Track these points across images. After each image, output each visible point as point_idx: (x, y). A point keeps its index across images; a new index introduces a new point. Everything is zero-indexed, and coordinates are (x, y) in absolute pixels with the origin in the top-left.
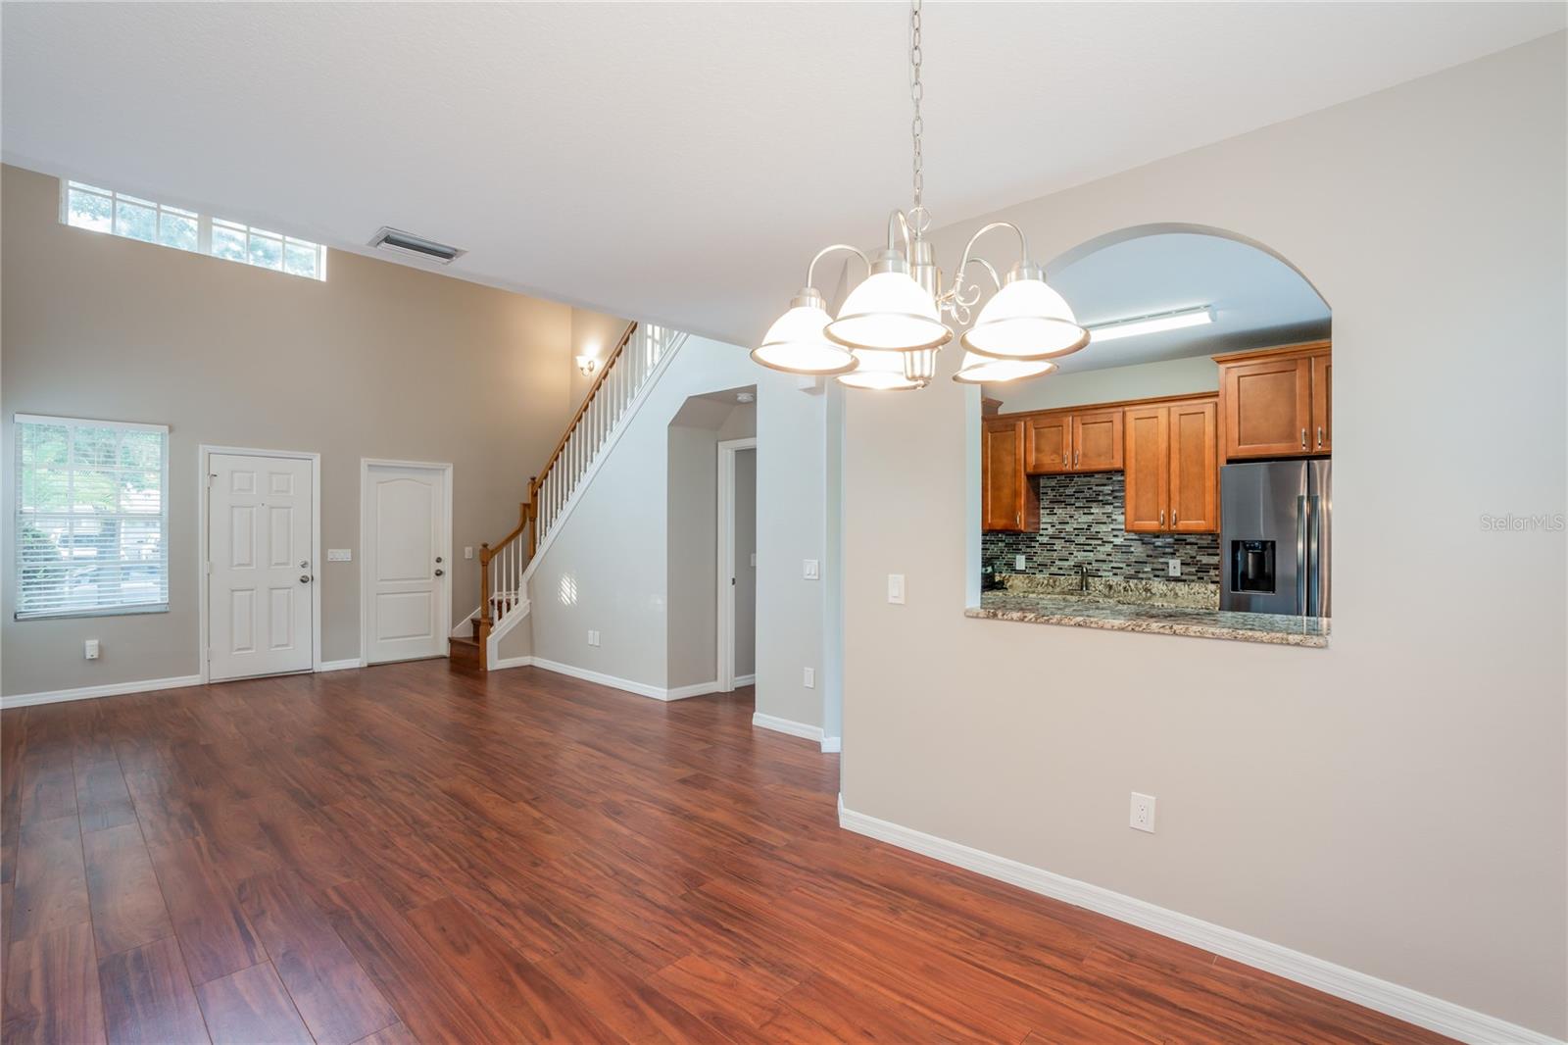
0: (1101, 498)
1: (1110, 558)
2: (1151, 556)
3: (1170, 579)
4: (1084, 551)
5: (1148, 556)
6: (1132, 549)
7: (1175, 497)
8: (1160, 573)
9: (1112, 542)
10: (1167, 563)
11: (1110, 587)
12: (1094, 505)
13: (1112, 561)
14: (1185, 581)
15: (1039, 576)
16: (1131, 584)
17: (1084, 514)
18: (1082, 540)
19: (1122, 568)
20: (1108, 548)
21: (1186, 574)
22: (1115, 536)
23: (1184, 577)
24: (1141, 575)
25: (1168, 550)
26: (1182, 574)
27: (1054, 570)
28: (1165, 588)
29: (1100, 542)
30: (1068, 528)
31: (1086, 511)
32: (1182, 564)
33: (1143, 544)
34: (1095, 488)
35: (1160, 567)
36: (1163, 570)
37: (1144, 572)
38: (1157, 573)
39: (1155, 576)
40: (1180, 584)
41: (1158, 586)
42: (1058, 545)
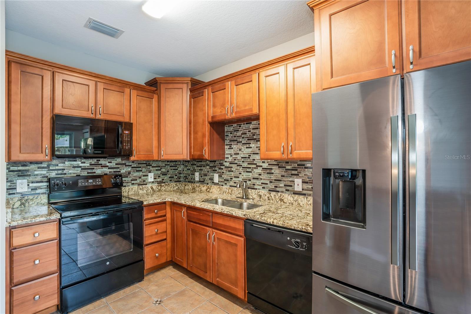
0: (255, 137)
1: (261, 177)
2: (284, 176)
3: (296, 193)
4: (247, 172)
5: (282, 176)
6: (273, 171)
7: (291, 132)
8: (289, 188)
9: (261, 166)
10: (294, 181)
11: (260, 196)
12: (252, 142)
13: (261, 179)
14: (304, 195)
15: (225, 187)
16: (272, 195)
17: (247, 148)
18: (245, 165)
19: (267, 184)
20: (259, 170)
21: (306, 190)
22: (263, 162)
23: (304, 192)
24: (278, 189)
25: (293, 172)
26: (303, 189)
27: (232, 183)
28: (292, 199)
29: (254, 166)
30: (239, 157)
31: (247, 146)
32: (303, 182)
33: (279, 167)
34: (252, 131)
35: (289, 184)
36: (291, 186)
37: (280, 187)
38: (288, 188)
39: (287, 190)
40: (301, 197)
41: (288, 197)
42: (234, 167)
